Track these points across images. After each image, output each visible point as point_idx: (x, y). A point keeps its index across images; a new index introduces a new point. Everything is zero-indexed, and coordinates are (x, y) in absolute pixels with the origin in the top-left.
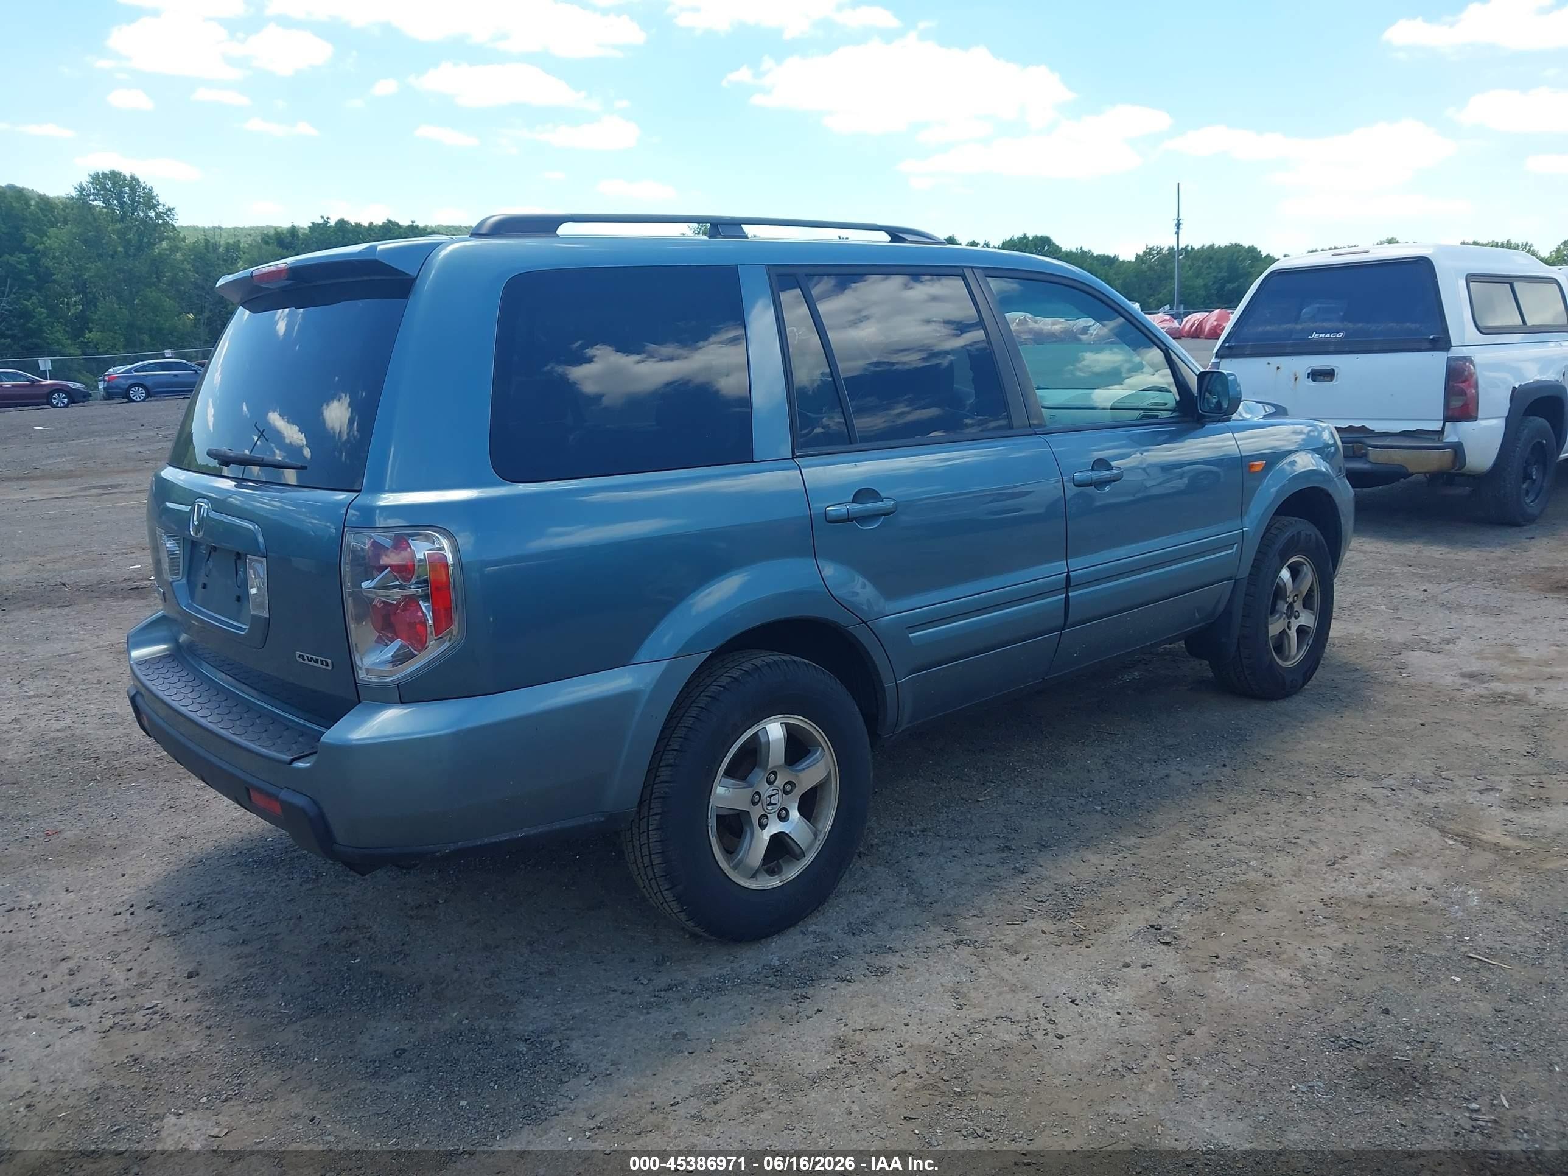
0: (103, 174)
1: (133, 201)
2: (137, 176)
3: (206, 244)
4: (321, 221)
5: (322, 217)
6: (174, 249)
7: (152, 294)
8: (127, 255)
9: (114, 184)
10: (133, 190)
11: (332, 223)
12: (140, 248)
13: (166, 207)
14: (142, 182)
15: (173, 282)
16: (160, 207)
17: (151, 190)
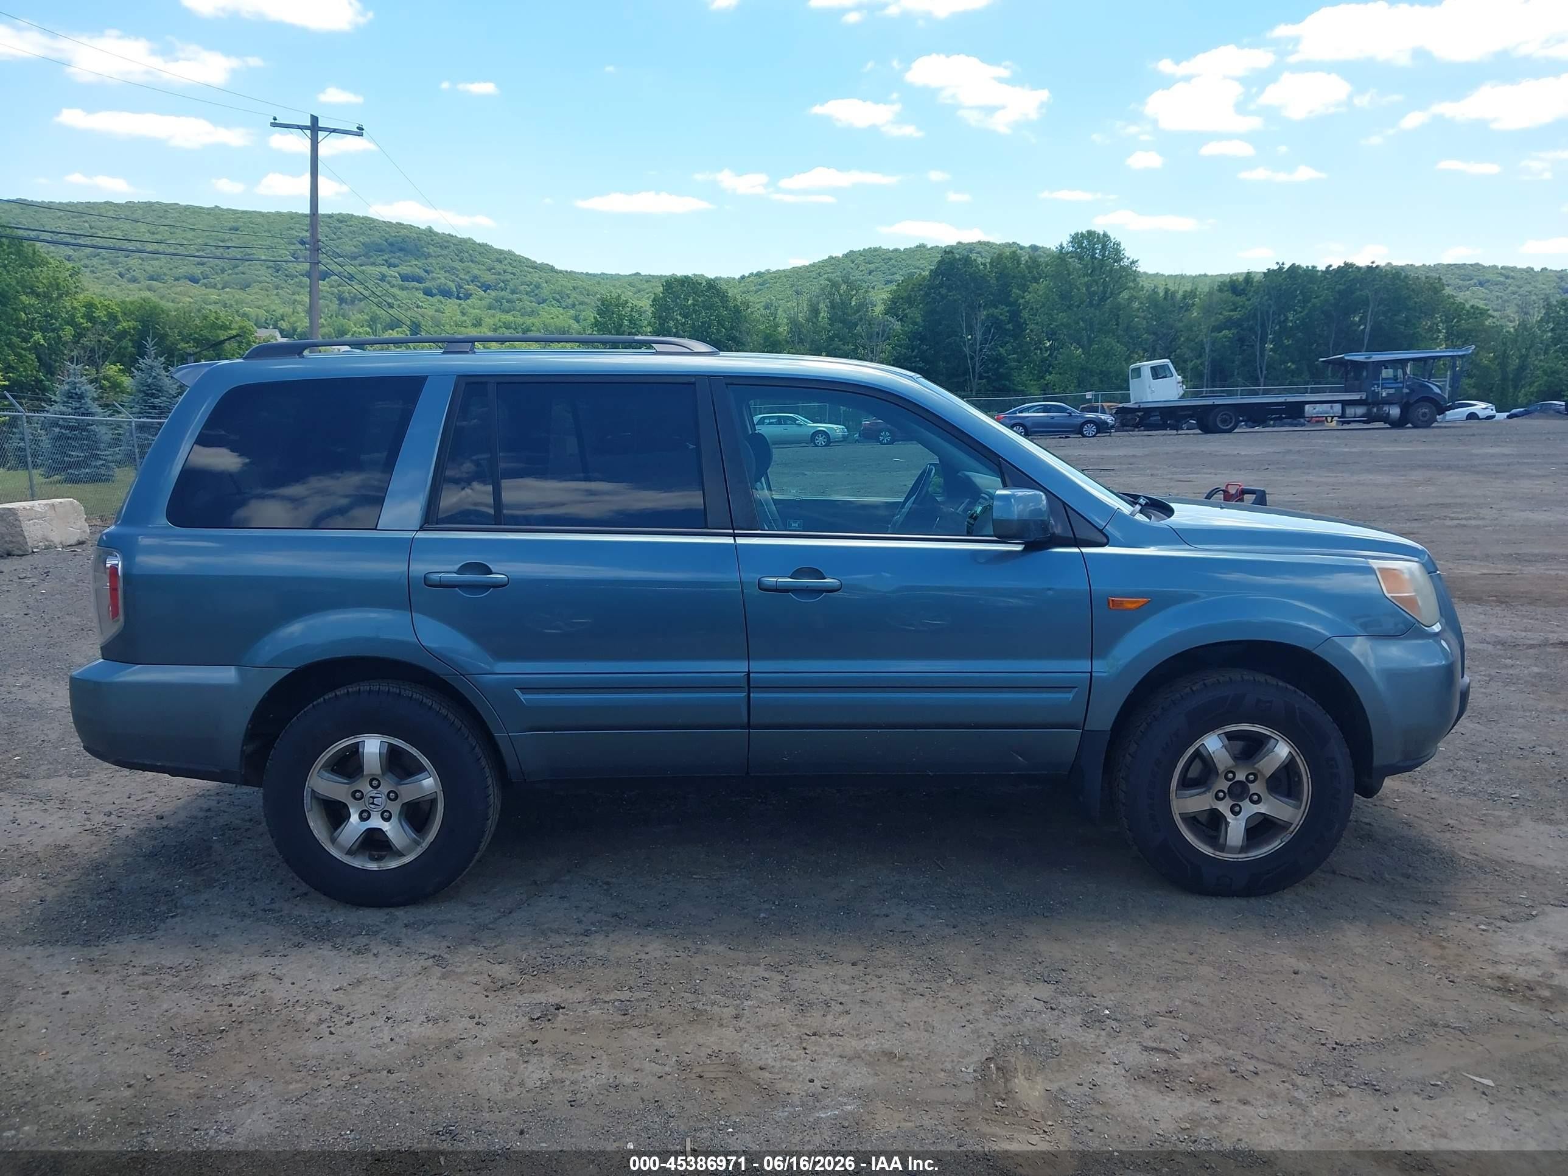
0: (1082, 233)
1: (1103, 256)
2: (1109, 233)
3: (1166, 293)
4: (1276, 267)
5: (1278, 263)
6: (1132, 299)
7: (1108, 341)
8: (1091, 304)
9: (1089, 242)
10: (1104, 247)
11: (1286, 267)
12: (1103, 299)
13: (1131, 260)
14: (1112, 238)
15: (1128, 329)
16: (1125, 260)
17: (1119, 244)
